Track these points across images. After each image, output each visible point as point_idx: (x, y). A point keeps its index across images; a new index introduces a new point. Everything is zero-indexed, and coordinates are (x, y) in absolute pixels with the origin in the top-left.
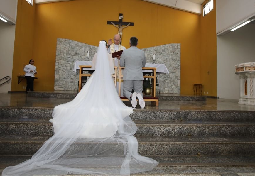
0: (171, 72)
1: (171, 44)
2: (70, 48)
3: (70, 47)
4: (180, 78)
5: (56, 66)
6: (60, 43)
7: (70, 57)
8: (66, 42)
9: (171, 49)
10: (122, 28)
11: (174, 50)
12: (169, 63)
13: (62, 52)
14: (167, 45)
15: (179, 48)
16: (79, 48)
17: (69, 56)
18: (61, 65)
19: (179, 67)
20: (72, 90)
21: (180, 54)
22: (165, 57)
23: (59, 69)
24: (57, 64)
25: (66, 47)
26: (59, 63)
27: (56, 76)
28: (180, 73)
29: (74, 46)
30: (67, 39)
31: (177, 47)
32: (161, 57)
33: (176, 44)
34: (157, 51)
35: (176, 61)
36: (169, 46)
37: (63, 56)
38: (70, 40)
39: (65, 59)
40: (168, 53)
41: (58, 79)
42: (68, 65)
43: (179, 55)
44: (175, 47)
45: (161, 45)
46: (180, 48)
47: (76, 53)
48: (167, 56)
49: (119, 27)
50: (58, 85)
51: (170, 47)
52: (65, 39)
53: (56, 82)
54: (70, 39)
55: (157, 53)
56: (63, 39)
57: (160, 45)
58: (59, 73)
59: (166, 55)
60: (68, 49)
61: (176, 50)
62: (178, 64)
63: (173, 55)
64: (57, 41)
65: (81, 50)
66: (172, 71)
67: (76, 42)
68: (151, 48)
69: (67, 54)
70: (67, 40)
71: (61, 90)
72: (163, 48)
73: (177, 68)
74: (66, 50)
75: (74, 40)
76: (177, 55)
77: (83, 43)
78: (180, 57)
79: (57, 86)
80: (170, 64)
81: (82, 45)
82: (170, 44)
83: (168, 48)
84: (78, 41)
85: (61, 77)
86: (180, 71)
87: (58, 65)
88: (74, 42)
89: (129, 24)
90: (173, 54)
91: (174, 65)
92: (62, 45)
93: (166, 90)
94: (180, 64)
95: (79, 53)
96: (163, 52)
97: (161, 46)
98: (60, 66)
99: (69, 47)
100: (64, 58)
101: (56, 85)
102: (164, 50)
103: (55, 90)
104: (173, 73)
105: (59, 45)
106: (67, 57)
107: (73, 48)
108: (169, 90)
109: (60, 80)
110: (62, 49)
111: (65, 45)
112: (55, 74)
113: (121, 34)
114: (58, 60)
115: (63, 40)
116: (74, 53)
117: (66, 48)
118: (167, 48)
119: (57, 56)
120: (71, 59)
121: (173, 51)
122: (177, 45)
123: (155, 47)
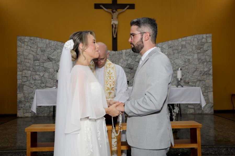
0: (198, 81)
1: (196, 36)
2: (38, 51)
3: (39, 49)
4: (212, 90)
5: (18, 80)
6: (23, 45)
7: (40, 65)
8: (32, 41)
9: (197, 44)
10: (117, 14)
11: (201, 45)
12: (193, 66)
13: (25, 57)
14: (189, 38)
15: (208, 42)
16: (53, 50)
17: (37, 63)
18: (26, 78)
19: (211, 72)
20: (46, 115)
21: (211, 50)
22: (186, 57)
23: (24, 85)
24: (19, 77)
25: (33, 49)
26: (23, 75)
27: (20, 96)
28: (212, 81)
29: (45, 46)
30: (32, 36)
31: (206, 39)
32: (181, 58)
33: (204, 36)
34: (174, 48)
35: (204, 62)
36: (192, 39)
37: (28, 65)
38: (38, 39)
39: (31, 69)
40: (191, 50)
41: (23, 99)
42: (37, 77)
43: (210, 52)
44: (202, 39)
45: (180, 38)
46: (210, 41)
47: (48, 58)
48: (190, 55)
49: (113, 12)
50: (23, 109)
51: (194, 40)
52: (30, 36)
53: (20, 105)
54: (37, 37)
55: (173, 50)
56: (26, 37)
57: (178, 39)
58: (23, 90)
59: (188, 53)
60: (36, 53)
61: (204, 45)
62: (209, 68)
63: (199, 53)
64: (18, 41)
65: (55, 52)
66: (199, 78)
67: (47, 40)
68: (163, 43)
69: (34, 61)
70: (32, 38)
71: (27, 117)
72: (184, 43)
73: (206, 74)
74: (32, 54)
75: (44, 38)
76: (207, 52)
77: (59, 42)
78: (211, 55)
79: (22, 111)
80: (196, 67)
81: (57, 44)
82: (193, 36)
83: (191, 42)
84: (50, 39)
85: (28, 96)
86: (212, 78)
87: (21, 78)
88: (44, 41)
89: (128, 6)
90: (199, 51)
91: (202, 69)
92: (25, 47)
93: (190, 108)
94: (212, 67)
95: (53, 57)
96: (183, 50)
97: (180, 40)
98: (25, 80)
99: (37, 49)
100: (30, 67)
101: (20, 110)
102: (185, 45)
103: (19, 117)
104: (201, 81)
105: (21, 47)
106: (35, 66)
107: (43, 51)
108: (195, 108)
109: (26, 100)
110: (26, 54)
111: (31, 47)
112: (18, 92)
113: (116, 22)
114: (20, 71)
115: (27, 39)
116: (45, 58)
117: (33, 51)
118: (189, 42)
119: (18, 65)
120: (41, 68)
121: (200, 47)
122: (205, 38)
123: (170, 42)
